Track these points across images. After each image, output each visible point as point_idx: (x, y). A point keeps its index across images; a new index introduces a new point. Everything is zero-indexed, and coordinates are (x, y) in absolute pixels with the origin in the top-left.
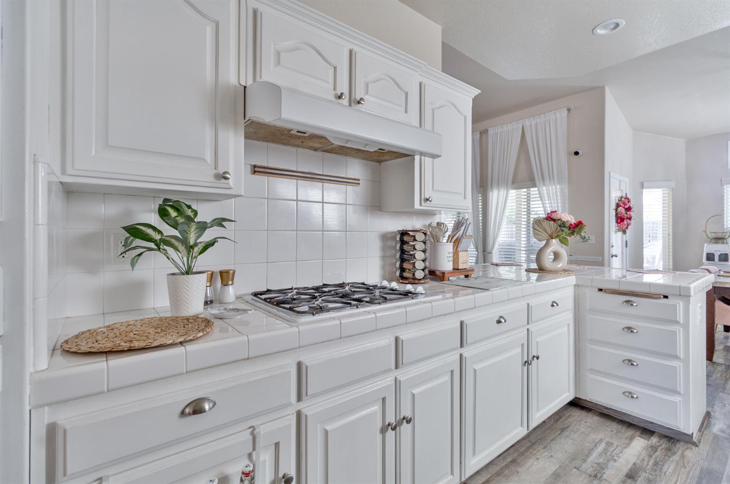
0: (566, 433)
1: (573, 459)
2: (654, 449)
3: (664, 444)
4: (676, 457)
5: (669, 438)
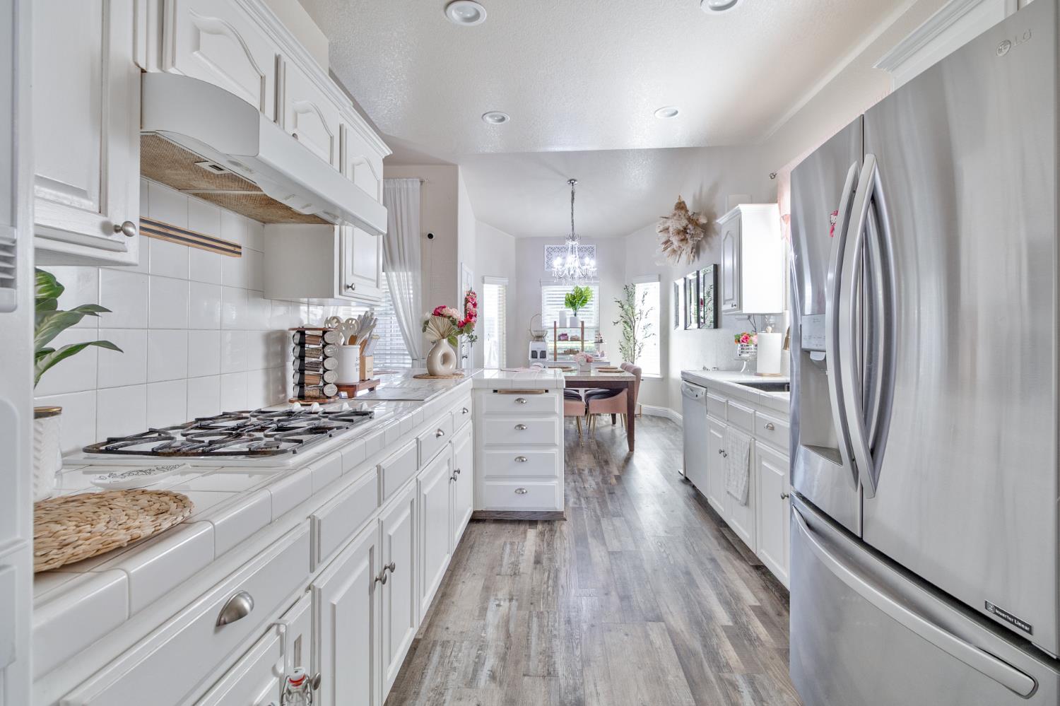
0: (475, 549)
1: (493, 568)
2: (542, 534)
3: (547, 527)
4: (558, 534)
5: (548, 520)
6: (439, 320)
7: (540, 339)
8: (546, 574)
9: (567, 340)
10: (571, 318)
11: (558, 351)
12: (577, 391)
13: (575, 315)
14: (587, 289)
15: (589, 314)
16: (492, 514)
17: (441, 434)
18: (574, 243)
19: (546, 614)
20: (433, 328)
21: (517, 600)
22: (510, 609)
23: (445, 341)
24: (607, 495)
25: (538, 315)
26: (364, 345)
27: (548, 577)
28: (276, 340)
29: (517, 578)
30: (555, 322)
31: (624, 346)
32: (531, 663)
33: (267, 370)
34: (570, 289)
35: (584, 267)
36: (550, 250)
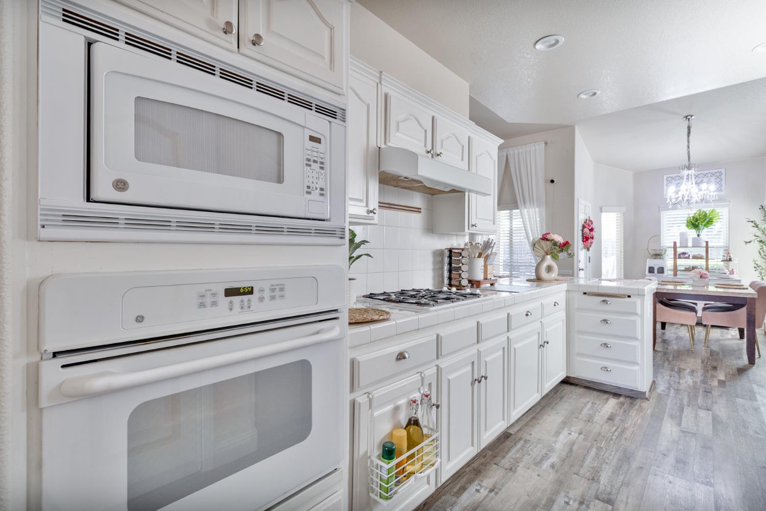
0: (564, 400)
1: (574, 413)
2: (622, 404)
3: (628, 401)
4: (636, 407)
5: (632, 397)
6: (543, 243)
7: (658, 257)
8: (615, 428)
9: (688, 258)
10: (693, 239)
11: (679, 268)
12: (696, 304)
13: (698, 235)
14: (712, 211)
15: (714, 235)
16: (583, 382)
17: (529, 314)
18: (690, 172)
19: (604, 449)
20: (539, 248)
21: (585, 435)
22: (577, 438)
23: (549, 257)
24: (701, 392)
25: (657, 236)
26: (487, 258)
27: (616, 430)
28: (438, 254)
29: (590, 424)
30: (675, 243)
31: (759, 264)
32: (582, 470)
33: (434, 270)
34: (692, 212)
35: (702, 193)
36: (670, 179)
